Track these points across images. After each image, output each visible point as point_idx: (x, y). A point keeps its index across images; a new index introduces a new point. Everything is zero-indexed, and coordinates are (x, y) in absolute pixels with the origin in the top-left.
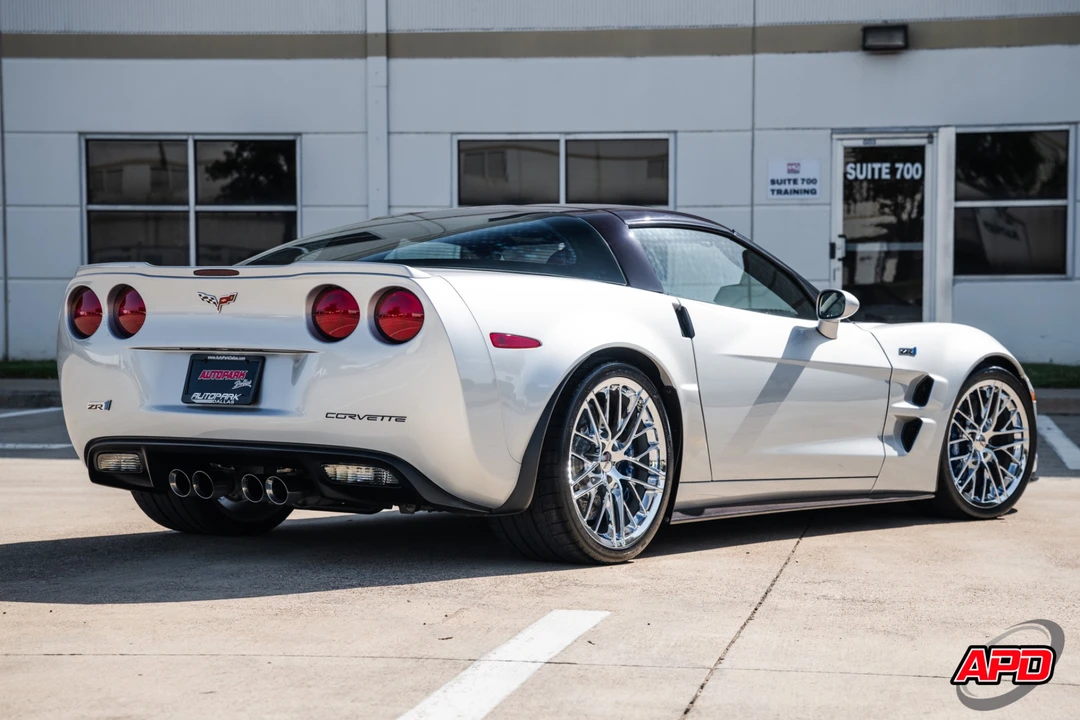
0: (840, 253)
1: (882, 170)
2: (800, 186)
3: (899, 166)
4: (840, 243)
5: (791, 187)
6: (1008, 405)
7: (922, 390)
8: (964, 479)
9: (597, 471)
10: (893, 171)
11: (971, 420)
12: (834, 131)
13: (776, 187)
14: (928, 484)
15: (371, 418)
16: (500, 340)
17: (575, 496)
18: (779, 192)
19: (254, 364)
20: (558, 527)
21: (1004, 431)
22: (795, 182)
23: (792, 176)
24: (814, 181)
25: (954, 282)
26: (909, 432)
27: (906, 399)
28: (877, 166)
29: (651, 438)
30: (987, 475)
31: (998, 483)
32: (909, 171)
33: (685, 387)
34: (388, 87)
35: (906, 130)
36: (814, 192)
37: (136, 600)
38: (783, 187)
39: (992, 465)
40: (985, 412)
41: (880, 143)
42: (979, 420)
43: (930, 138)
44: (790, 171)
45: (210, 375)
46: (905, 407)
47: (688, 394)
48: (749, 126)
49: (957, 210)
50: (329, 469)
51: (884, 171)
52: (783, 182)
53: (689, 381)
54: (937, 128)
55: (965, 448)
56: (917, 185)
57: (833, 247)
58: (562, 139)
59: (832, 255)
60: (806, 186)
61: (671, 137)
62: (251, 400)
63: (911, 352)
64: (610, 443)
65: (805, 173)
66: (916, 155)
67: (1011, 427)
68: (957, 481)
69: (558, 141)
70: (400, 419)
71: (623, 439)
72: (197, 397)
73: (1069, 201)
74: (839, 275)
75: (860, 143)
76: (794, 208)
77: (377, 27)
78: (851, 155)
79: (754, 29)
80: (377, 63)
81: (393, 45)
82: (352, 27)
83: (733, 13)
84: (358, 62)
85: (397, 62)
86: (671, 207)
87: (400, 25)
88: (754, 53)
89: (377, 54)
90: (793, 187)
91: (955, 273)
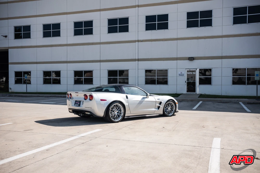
0: (186, 82)
3: (193, 73)
4: (186, 81)
6: (172, 104)
7: (160, 103)
8: (167, 112)
9: (114, 113)
10: (192, 73)
11: (168, 106)
12: (186, 69)
13: (179, 75)
14: (162, 113)
15: (89, 108)
16: (101, 100)
17: (111, 116)
19: (80, 102)
20: (109, 119)
21: (172, 107)
24: (183, 74)
26: (159, 108)
27: (159, 104)
28: (190, 73)
29: (122, 110)
30: (170, 112)
31: (171, 113)
32: (194, 73)
33: (126, 104)
34: (138, 64)
35: (194, 69)
36: (184, 75)
37: (64, 126)
39: (170, 111)
40: (169, 105)
41: (191, 70)
42: (169, 106)
43: (196, 70)
44: (181, 73)
45: (76, 103)
46: (158, 105)
47: (126, 105)
48: (177, 68)
49: (199, 77)
50: (86, 113)
53: (127, 103)
54: (197, 68)
55: (167, 109)
56: (195, 75)
58: (156, 70)
60: (183, 75)
61: (168, 69)
62: (79, 105)
63: (159, 99)
64: (116, 110)
66: (195, 71)
67: (173, 107)
68: (166, 113)
70: (91, 108)
71: (118, 110)
72: (75, 105)
73: (212, 77)
74: (186, 84)
75: (189, 70)
76: (181, 77)
77: (137, 58)
78: (188, 71)
79: (177, 58)
80: (137, 62)
81: (138, 60)
82: (134, 58)
83: (175, 56)
84: (135, 62)
85: (139, 62)
86: (168, 77)
87: (139, 58)
88: (177, 60)
89: (137, 61)
90: (181, 75)
91: (199, 84)
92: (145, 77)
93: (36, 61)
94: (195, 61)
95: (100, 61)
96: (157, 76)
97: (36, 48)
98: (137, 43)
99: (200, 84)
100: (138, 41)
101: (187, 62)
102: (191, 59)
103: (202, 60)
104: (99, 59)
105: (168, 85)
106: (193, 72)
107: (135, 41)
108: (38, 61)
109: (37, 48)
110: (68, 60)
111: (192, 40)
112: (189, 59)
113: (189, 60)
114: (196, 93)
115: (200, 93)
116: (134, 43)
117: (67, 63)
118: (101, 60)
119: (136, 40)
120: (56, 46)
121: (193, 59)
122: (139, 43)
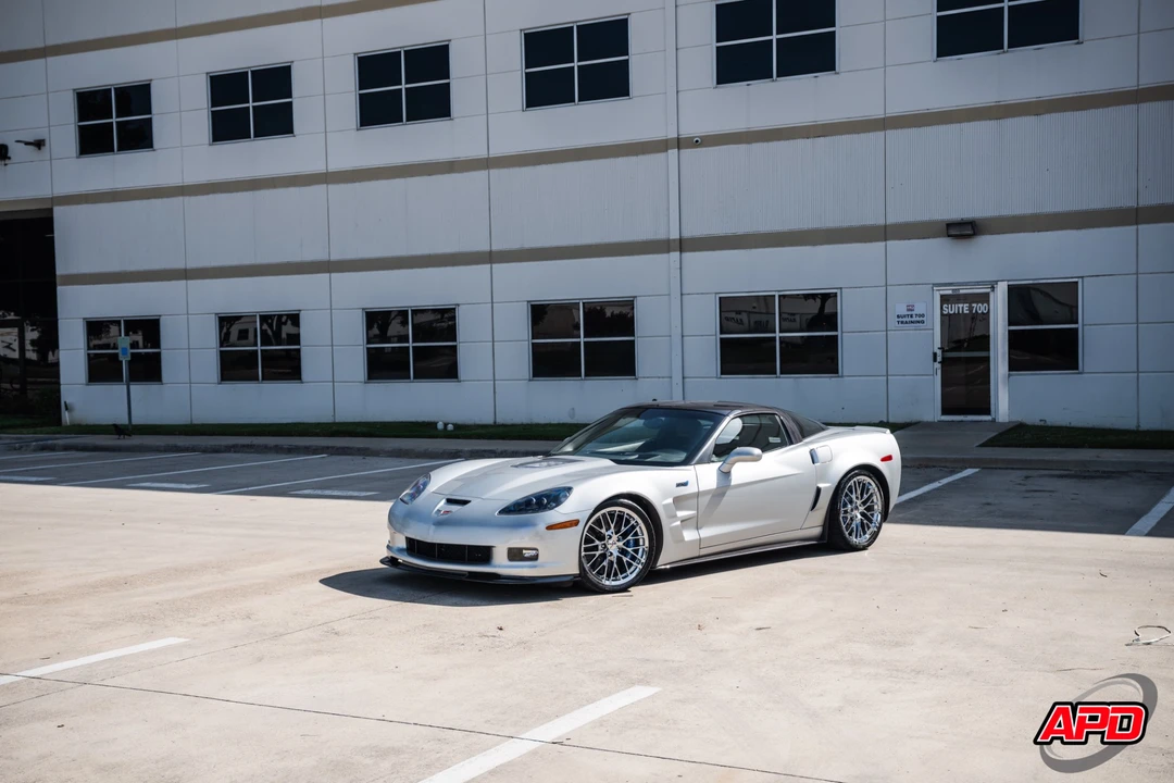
0: (939, 359)
1: (964, 308)
2: (914, 319)
3: (974, 305)
4: (939, 352)
5: (910, 319)
10: (971, 308)
12: (934, 285)
13: (900, 319)
18: (902, 322)
22: (912, 316)
23: (910, 313)
24: (923, 316)
25: (1009, 375)
28: (961, 306)
32: (980, 308)
34: (681, 268)
35: (978, 283)
36: (923, 322)
38: (904, 320)
41: (962, 292)
43: (993, 288)
44: (908, 310)
48: (884, 284)
49: (1009, 331)
51: (965, 309)
52: (905, 316)
54: (996, 282)
56: (986, 316)
57: (935, 355)
58: (777, 294)
59: (935, 360)
60: (918, 319)
61: (838, 291)
65: (917, 311)
66: (985, 298)
69: (774, 296)
73: (1080, 326)
74: (939, 372)
75: (950, 292)
76: (911, 332)
77: (675, 235)
78: (945, 299)
79: (885, 226)
80: (675, 255)
81: (683, 245)
82: (661, 236)
83: (873, 218)
84: (665, 255)
85: (687, 255)
86: (839, 333)
87: (687, 234)
88: (886, 240)
89: (675, 251)
90: (911, 319)
91: (1010, 370)
92: (719, 336)
93: (180, 265)
94: (985, 242)
95: (490, 257)
96: (780, 332)
97: (178, 201)
98: (673, 153)
99: (1014, 366)
100: (679, 143)
101: (940, 245)
102: (964, 230)
103: (1022, 234)
104: (485, 247)
105: (842, 376)
106: (977, 303)
107: (661, 146)
108: (192, 264)
109: (187, 198)
110: (335, 257)
111: (965, 125)
112: (952, 232)
113: (949, 236)
114: (994, 420)
115: (1019, 418)
116: (661, 156)
117: (329, 272)
118: (494, 248)
119: (667, 140)
120: (275, 187)
121: (973, 228)
122: (686, 153)
